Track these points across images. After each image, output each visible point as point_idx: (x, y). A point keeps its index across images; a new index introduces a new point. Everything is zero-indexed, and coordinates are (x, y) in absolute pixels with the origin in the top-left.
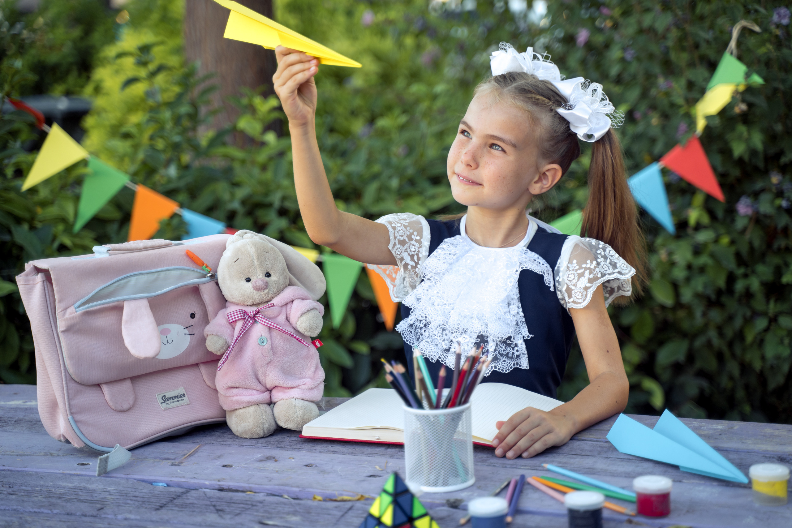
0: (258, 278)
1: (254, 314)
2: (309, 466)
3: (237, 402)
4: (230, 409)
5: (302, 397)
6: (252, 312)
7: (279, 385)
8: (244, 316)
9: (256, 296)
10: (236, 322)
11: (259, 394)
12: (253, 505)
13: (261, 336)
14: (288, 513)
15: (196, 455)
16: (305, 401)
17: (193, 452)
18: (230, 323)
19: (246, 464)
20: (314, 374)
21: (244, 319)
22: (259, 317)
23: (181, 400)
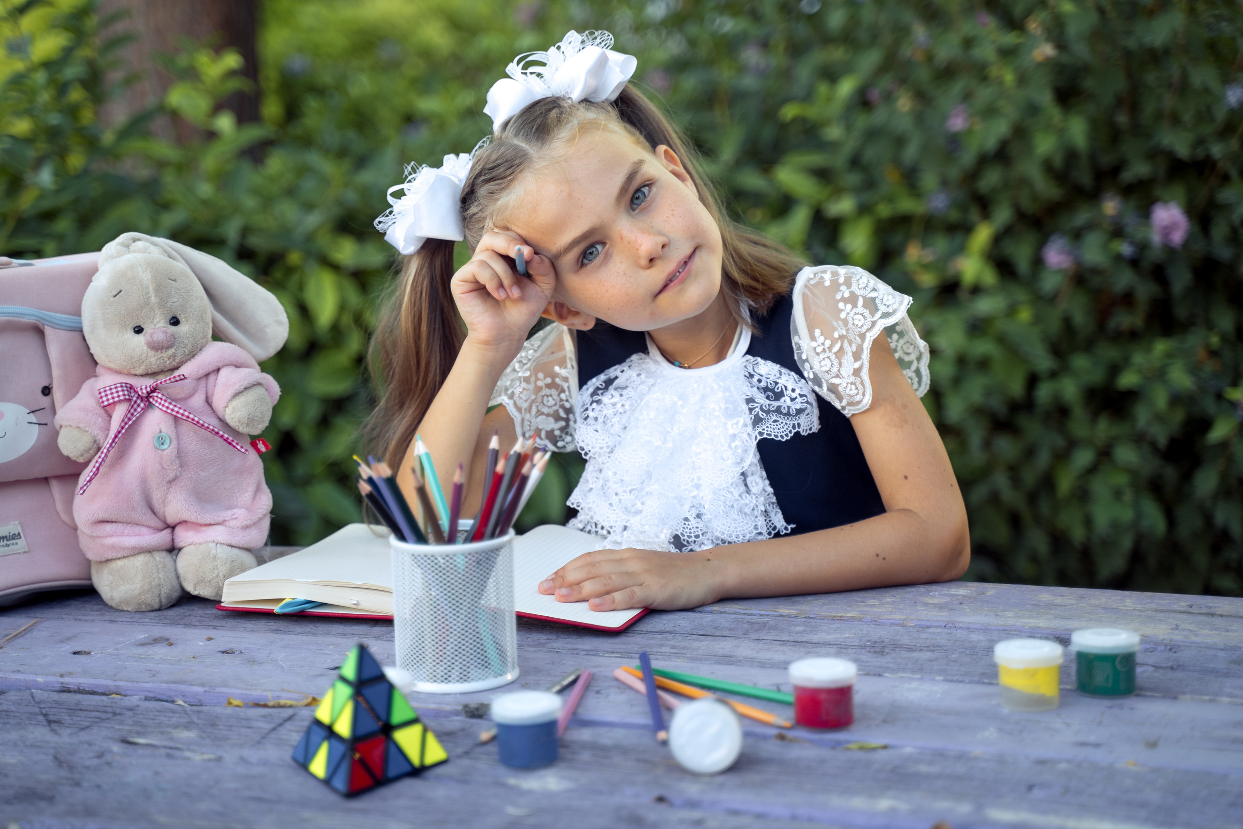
0: (157, 327)
1: (147, 392)
2: (228, 653)
3: (113, 547)
4: (99, 559)
5: (229, 542)
6: (143, 387)
7: (189, 520)
8: (129, 395)
9: (153, 360)
10: (115, 406)
11: (152, 534)
12: (115, 714)
13: (161, 432)
14: (176, 727)
15: (28, 636)
16: (233, 549)
17: (24, 630)
18: (104, 407)
19: (117, 649)
20: (253, 501)
21: (130, 400)
22: (157, 397)
23: (13, 544)
